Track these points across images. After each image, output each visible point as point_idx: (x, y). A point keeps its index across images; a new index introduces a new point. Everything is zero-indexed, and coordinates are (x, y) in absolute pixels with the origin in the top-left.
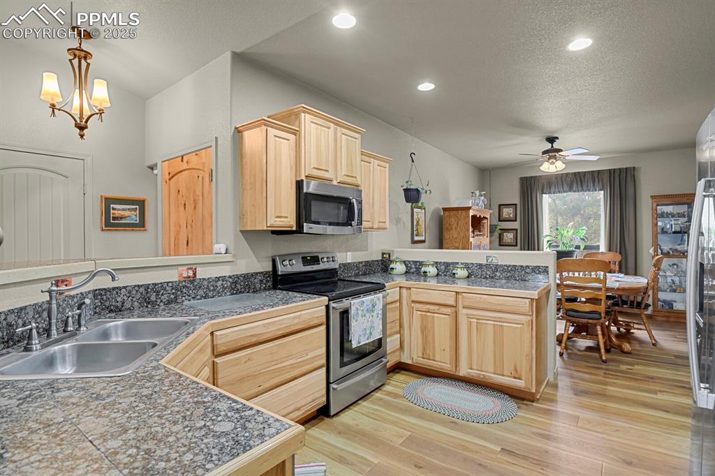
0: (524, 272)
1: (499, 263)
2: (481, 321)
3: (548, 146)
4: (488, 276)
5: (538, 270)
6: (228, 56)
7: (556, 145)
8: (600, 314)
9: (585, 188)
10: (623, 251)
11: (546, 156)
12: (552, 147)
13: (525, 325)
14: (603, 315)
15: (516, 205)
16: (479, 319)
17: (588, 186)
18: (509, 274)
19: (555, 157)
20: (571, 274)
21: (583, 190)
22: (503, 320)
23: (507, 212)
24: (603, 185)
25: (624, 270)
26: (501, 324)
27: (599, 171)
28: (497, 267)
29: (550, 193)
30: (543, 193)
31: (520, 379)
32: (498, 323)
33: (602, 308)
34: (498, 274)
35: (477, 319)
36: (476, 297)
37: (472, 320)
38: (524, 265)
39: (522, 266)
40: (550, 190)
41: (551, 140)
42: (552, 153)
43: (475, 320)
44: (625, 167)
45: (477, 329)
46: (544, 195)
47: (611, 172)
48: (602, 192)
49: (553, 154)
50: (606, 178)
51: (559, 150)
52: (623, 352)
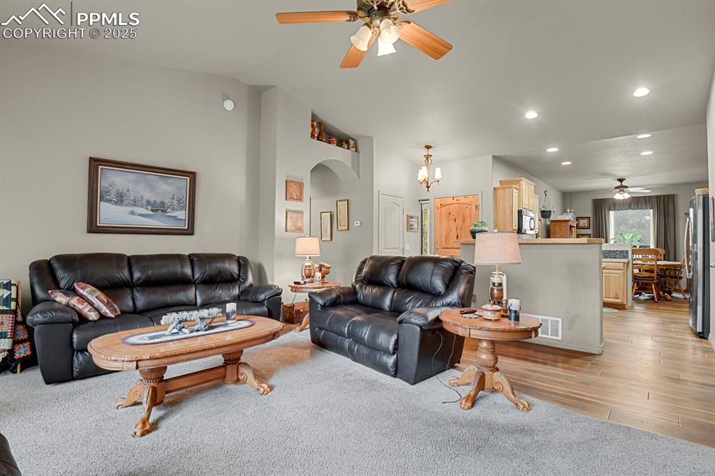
0: (615, 254)
3: (619, 184)
5: (623, 252)
6: (491, 157)
8: (653, 277)
9: (640, 207)
10: (666, 247)
11: (617, 190)
12: (621, 184)
14: (655, 278)
15: (589, 218)
17: (642, 206)
18: (606, 255)
19: (623, 191)
20: (637, 256)
21: (638, 208)
23: (583, 223)
24: (652, 206)
25: (667, 258)
27: (649, 197)
29: (615, 210)
30: (610, 210)
31: (618, 298)
33: (655, 275)
38: (616, 250)
40: (616, 208)
41: (621, 180)
42: (622, 188)
44: (667, 194)
46: (610, 212)
47: (658, 197)
48: (652, 210)
50: (654, 201)
51: (627, 187)
52: (667, 300)
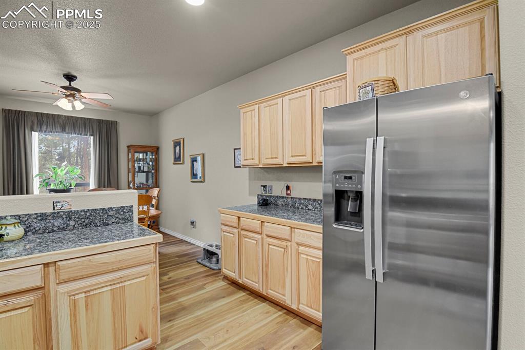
0: (106, 216)
1: (73, 209)
2: (92, 293)
4: (55, 229)
5: (122, 211)
7: (74, 84)
9: (77, 132)
12: (70, 85)
13: (151, 276)
16: (89, 291)
17: (79, 131)
18: (87, 221)
19: (73, 96)
22: (123, 280)
24: (93, 132)
26: (121, 285)
28: (70, 215)
29: (40, 131)
30: (32, 130)
31: (145, 338)
32: (118, 286)
34: (72, 223)
35: (85, 292)
36: (83, 262)
37: (77, 297)
38: (106, 207)
39: (104, 209)
40: (41, 128)
41: (70, 78)
43: (83, 295)
45: (87, 306)
46: (33, 132)
48: (92, 137)
49: (72, 92)
50: (96, 126)
51: (79, 90)
